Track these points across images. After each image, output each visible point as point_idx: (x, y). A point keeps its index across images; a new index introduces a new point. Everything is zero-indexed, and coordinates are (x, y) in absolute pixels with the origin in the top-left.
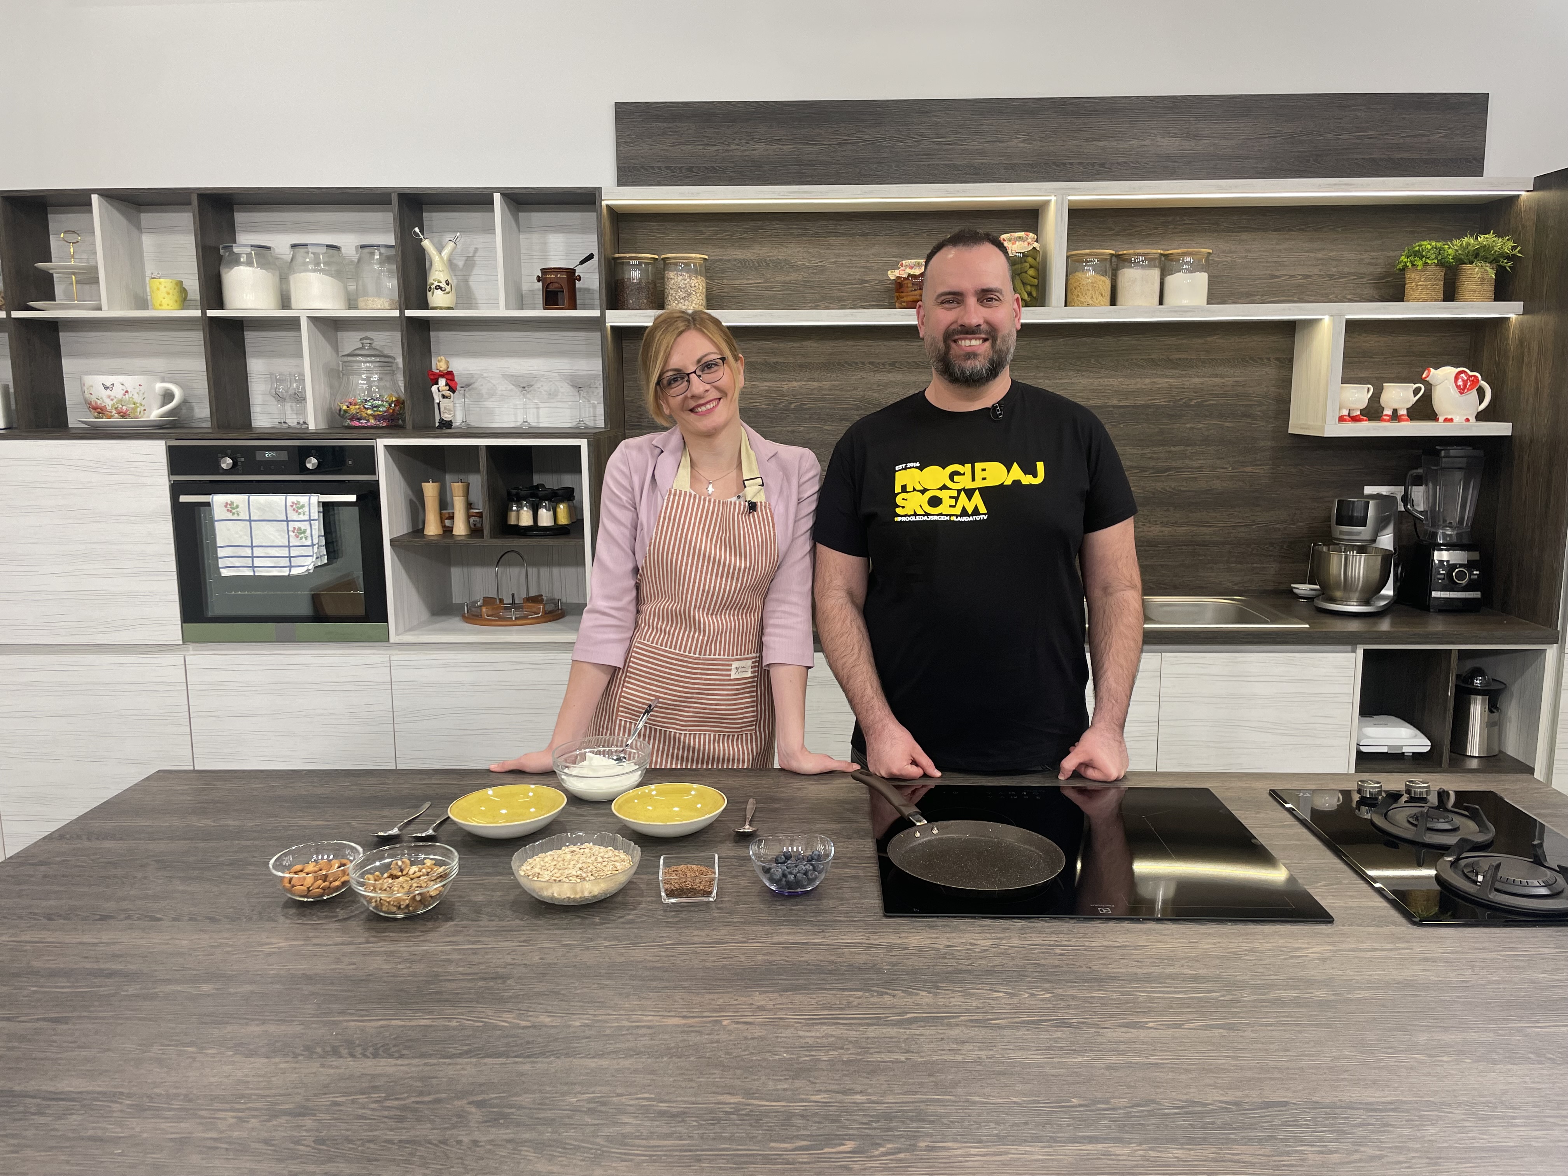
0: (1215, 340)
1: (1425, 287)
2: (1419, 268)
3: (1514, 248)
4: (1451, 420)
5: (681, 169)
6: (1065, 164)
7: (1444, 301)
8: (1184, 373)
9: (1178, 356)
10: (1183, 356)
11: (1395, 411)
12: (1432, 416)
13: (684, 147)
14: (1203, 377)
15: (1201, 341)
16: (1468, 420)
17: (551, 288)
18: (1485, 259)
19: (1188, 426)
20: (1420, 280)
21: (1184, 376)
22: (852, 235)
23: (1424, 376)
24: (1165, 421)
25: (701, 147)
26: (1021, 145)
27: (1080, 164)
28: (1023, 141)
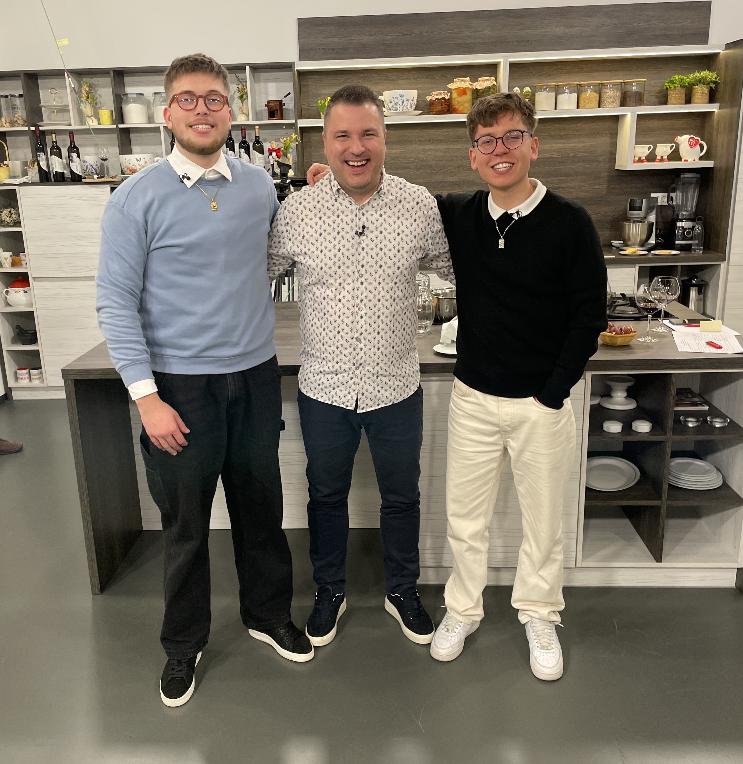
0: (581, 125)
1: (675, 98)
2: (672, 89)
3: (716, 78)
4: (687, 160)
5: (329, 49)
6: (510, 42)
7: (685, 104)
8: (566, 141)
9: (563, 133)
10: (566, 133)
11: (662, 157)
12: (680, 159)
13: (330, 39)
14: (575, 143)
15: (575, 125)
16: (694, 160)
17: (272, 110)
18: (704, 84)
19: (568, 167)
20: (673, 94)
21: (566, 143)
22: (410, 79)
23: (675, 140)
24: (557, 165)
25: (338, 39)
26: (490, 33)
27: (517, 41)
28: (490, 31)
